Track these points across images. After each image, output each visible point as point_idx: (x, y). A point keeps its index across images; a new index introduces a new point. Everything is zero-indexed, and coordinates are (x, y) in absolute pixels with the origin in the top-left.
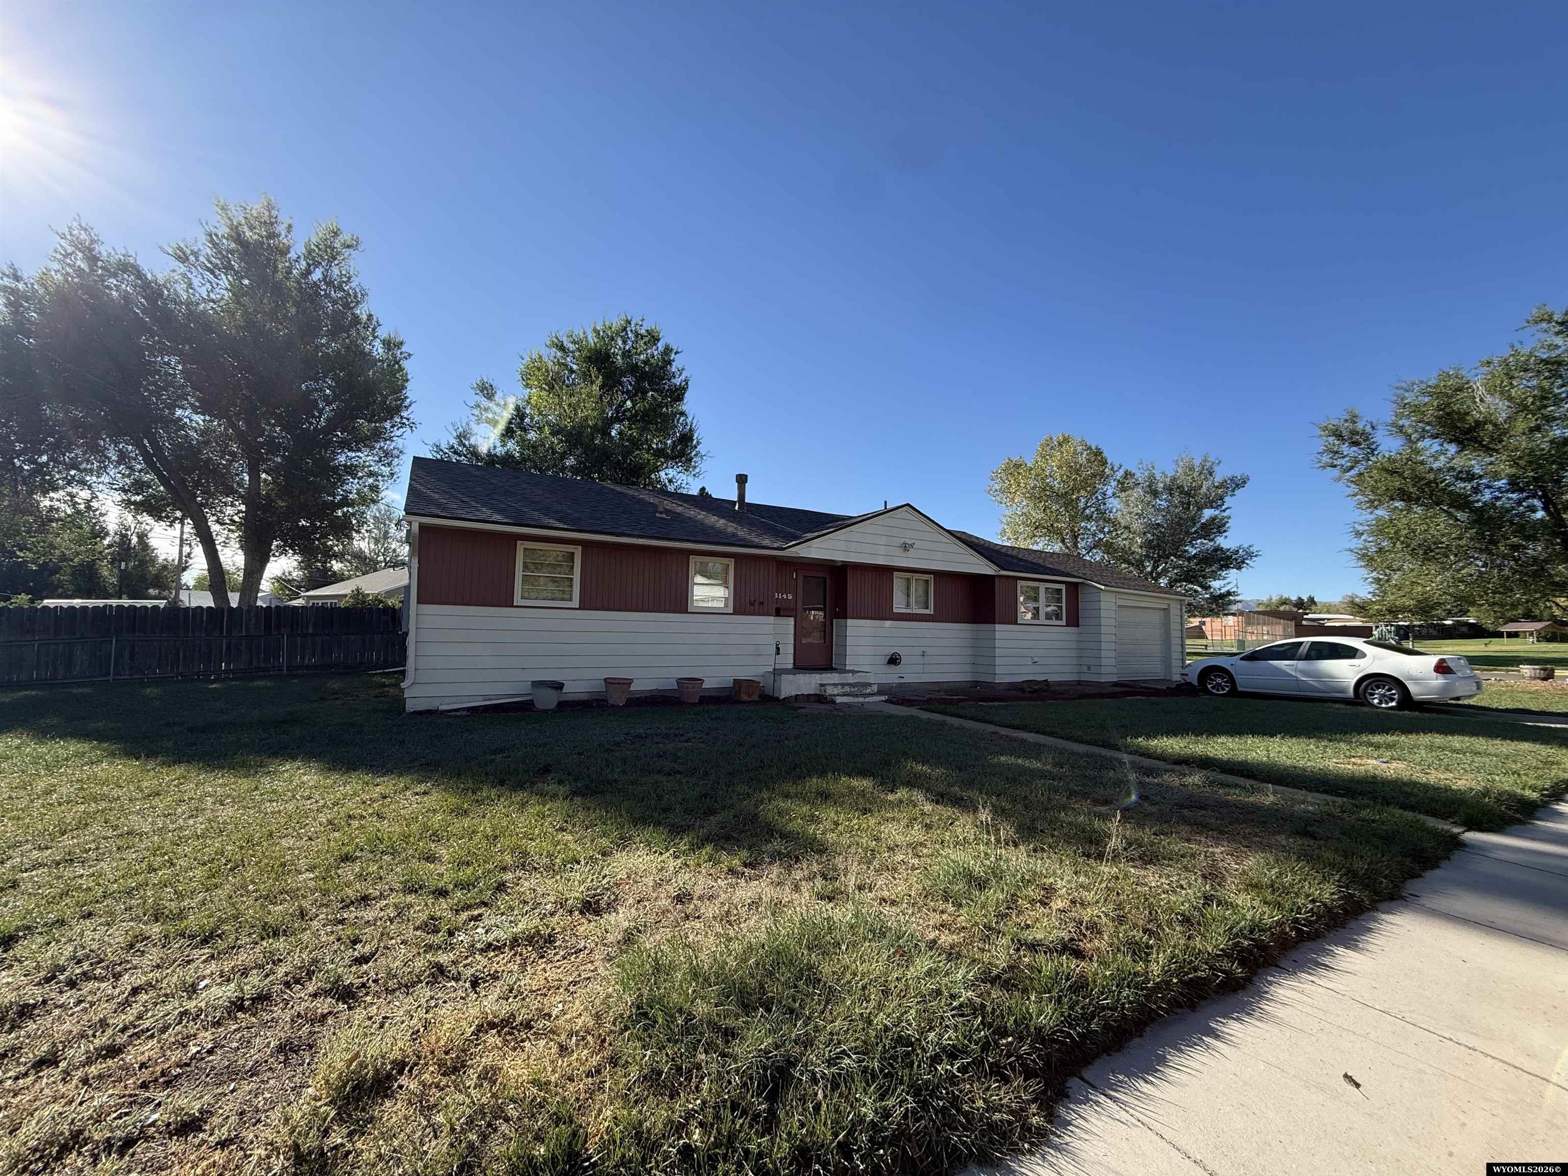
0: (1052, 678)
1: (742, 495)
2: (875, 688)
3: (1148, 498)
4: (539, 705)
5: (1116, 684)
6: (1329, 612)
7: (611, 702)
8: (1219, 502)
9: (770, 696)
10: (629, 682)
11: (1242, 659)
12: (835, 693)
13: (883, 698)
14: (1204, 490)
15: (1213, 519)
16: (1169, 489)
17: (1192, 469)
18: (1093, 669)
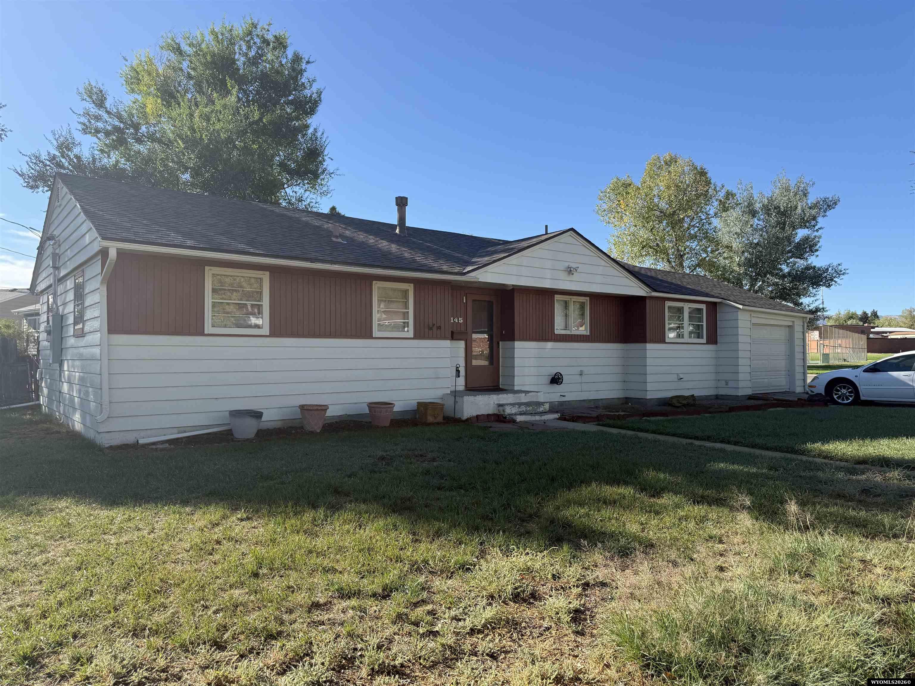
0: (697, 393)
1: (402, 219)
2: (547, 406)
3: (746, 218)
4: (238, 435)
5: (750, 397)
6: (890, 325)
7: (308, 428)
8: (813, 223)
9: (453, 418)
10: (323, 408)
11: (865, 371)
12: (513, 412)
13: (556, 416)
14: (799, 211)
15: (806, 239)
16: (767, 209)
17: (788, 190)
18: (731, 384)
